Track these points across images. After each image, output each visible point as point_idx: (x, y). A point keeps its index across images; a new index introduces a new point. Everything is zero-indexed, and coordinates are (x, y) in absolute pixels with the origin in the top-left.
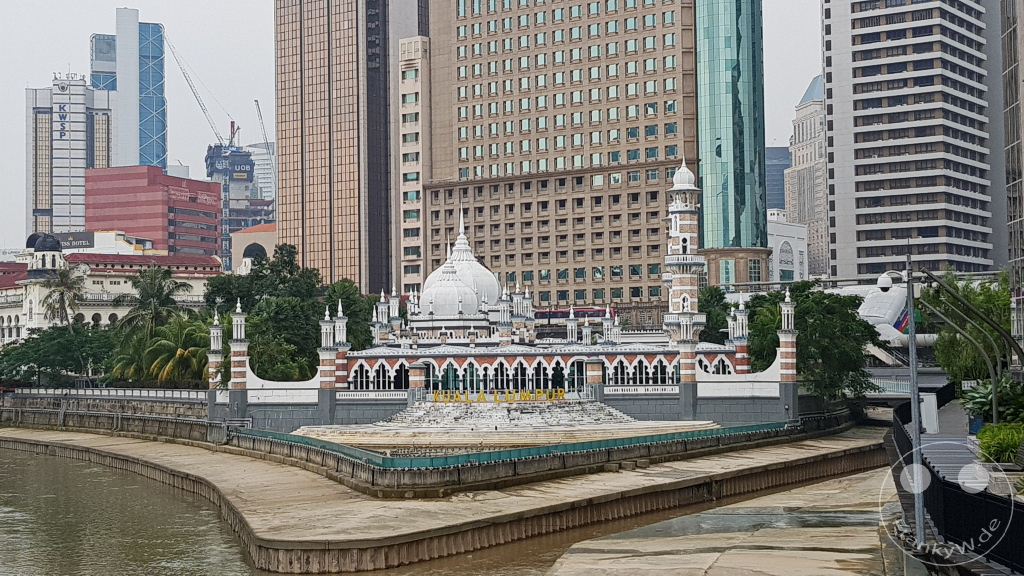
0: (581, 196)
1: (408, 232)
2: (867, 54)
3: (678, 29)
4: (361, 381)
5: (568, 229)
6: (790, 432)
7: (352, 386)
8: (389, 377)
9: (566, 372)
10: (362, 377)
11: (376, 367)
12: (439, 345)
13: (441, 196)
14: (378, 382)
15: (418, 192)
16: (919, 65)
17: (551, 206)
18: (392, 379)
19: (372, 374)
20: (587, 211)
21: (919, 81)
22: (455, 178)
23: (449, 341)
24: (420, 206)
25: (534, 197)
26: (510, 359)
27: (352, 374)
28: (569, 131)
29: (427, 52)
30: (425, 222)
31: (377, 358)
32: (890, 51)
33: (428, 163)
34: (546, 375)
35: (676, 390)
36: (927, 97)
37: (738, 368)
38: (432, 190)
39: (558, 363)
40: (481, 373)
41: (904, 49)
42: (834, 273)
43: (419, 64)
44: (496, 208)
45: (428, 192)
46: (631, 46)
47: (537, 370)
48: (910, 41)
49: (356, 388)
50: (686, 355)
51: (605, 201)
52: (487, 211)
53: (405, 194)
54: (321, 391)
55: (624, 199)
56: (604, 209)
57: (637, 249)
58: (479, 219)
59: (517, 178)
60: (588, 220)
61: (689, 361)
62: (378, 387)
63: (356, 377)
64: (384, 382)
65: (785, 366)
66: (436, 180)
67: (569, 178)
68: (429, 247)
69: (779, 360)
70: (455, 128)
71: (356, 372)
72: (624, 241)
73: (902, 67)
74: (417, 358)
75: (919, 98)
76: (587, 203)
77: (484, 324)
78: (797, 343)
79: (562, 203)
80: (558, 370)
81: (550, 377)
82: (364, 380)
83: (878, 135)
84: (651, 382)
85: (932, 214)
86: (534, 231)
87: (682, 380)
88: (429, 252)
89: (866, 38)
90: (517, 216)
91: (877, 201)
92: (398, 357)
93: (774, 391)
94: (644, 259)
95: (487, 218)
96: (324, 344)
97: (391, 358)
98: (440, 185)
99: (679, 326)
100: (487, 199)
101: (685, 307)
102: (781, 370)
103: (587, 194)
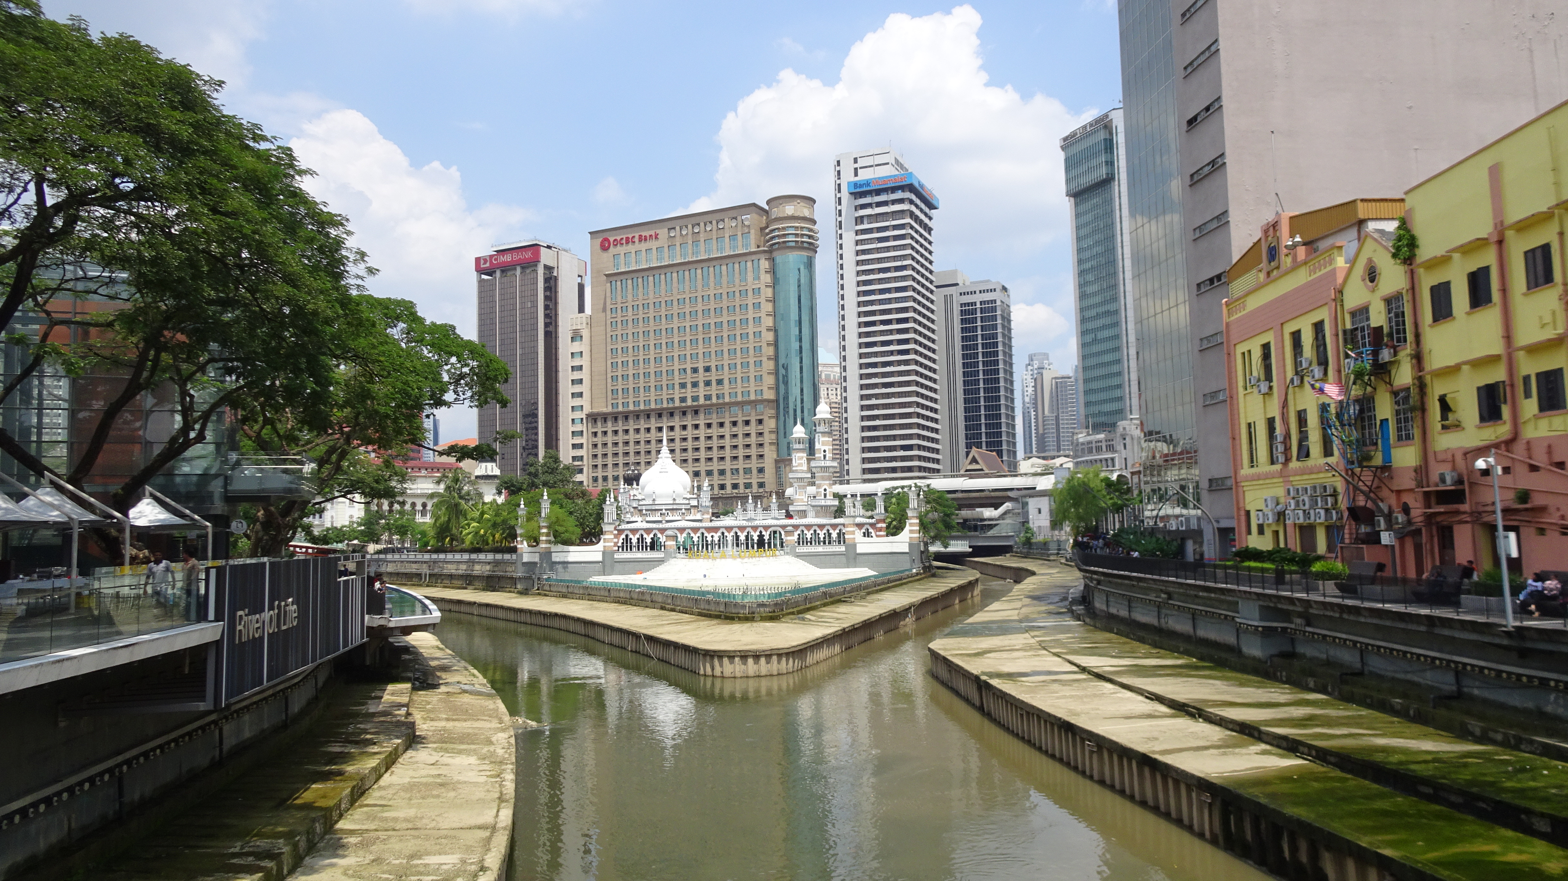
0: (697, 422)
1: (575, 446)
2: (868, 334)
6: (917, 574)
7: (620, 549)
8: (646, 543)
9: (766, 538)
10: (627, 543)
12: (679, 521)
13: (599, 422)
14: (639, 547)
15: (582, 419)
16: (900, 342)
17: (677, 429)
18: (649, 545)
19: (634, 541)
20: (702, 432)
21: (900, 352)
22: (609, 410)
23: (686, 519)
24: (584, 429)
26: (729, 530)
27: (621, 541)
29: (590, 324)
30: (587, 439)
31: (638, 530)
32: (882, 333)
33: (589, 400)
34: (753, 540)
35: (843, 549)
36: (906, 363)
37: (878, 534)
38: (593, 417)
39: (761, 532)
40: (709, 539)
41: (891, 332)
42: (848, 474)
43: (584, 333)
45: (590, 419)
47: (747, 537)
48: (895, 326)
49: (622, 550)
51: (714, 427)
54: (604, 553)
55: (727, 425)
56: (714, 431)
57: (735, 458)
59: (653, 410)
62: (638, 550)
63: (623, 543)
64: (642, 547)
65: (911, 531)
66: (595, 410)
67: (689, 411)
68: (590, 456)
69: (907, 528)
70: (609, 376)
71: (623, 540)
72: (728, 453)
73: (890, 343)
74: (669, 530)
76: (702, 427)
77: (688, 507)
78: (919, 517)
79: (685, 427)
80: (761, 536)
81: (756, 542)
82: (629, 545)
83: (875, 386)
84: (821, 544)
85: (910, 437)
87: (847, 542)
89: (867, 324)
91: (874, 428)
92: (654, 530)
93: (905, 549)
94: (741, 464)
95: (632, 437)
96: (606, 520)
97: (648, 531)
98: (598, 414)
99: (822, 506)
100: (631, 425)
101: (825, 495)
102: (910, 534)
103: (701, 421)
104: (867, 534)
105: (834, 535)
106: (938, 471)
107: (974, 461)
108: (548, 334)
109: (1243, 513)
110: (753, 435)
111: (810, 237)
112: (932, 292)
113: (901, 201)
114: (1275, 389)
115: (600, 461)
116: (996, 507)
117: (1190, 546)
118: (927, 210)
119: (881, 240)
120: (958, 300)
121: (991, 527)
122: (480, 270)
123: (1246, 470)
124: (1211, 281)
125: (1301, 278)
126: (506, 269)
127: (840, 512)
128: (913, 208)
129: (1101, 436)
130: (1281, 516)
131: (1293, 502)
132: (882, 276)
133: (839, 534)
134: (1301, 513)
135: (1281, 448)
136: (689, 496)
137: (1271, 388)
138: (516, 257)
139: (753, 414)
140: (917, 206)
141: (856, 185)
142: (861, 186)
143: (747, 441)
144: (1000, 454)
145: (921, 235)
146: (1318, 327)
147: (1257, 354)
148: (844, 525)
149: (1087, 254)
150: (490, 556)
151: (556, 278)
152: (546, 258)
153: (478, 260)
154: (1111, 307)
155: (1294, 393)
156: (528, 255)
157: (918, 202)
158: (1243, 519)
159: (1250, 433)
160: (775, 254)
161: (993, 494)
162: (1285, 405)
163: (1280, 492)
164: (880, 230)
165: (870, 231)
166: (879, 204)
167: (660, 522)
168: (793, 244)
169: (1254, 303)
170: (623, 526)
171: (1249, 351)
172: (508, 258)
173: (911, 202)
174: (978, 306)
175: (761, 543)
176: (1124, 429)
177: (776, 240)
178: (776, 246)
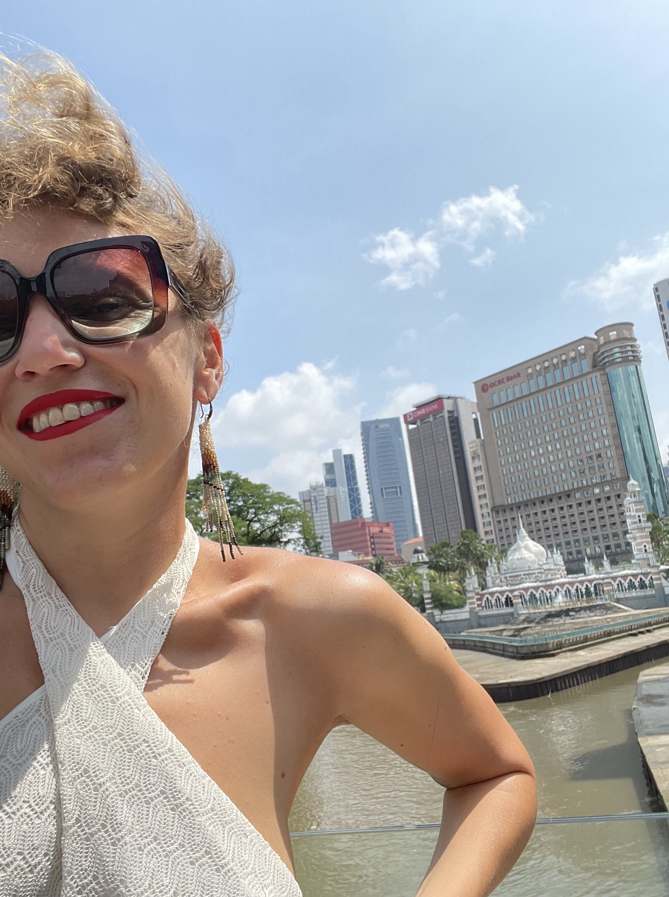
0: (571, 503)
1: (487, 533)
3: (606, 416)
4: (489, 605)
5: (567, 520)
7: (484, 608)
8: (502, 602)
9: (592, 589)
10: (488, 603)
11: (495, 597)
13: (500, 513)
14: (497, 605)
15: (488, 513)
17: (557, 511)
18: (504, 603)
19: (493, 602)
20: (575, 510)
22: (506, 503)
24: (490, 519)
25: (547, 507)
26: (562, 586)
27: (484, 603)
28: (559, 473)
29: (483, 445)
30: (494, 527)
31: (494, 593)
33: (491, 498)
34: (581, 592)
35: (654, 592)
38: (496, 510)
39: (587, 586)
40: (548, 595)
43: (480, 452)
45: (494, 512)
46: (583, 428)
47: (577, 590)
49: (486, 609)
50: (655, 574)
51: (584, 505)
53: (482, 514)
54: (470, 612)
55: (593, 502)
56: (584, 508)
59: (537, 499)
60: (576, 515)
61: (657, 576)
62: (498, 607)
63: (486, 604)
64: (500, 604)
66: (496, 506)
67: (563, 495)
68: (498, 538)
70: (502, 479)
71: (485, 601)
72: (597, 523)
74: (513, 591)
76: (574, 506)
77: (542, 570)
79: (562, 508)
80: (587, 588)
81: (584, 592)
86: (550, 524)
87: (655, 587)
90: (540, 517)
92: (504, 592)
94: (609, 531)
98: (499, 507)
99: (644, 559)
100: (524, 512)
101: (646, 550)
103: (574, 502)
105: (647, 582)
110: (615, 507)
111: (632, 351)
122: (407, 423)
138: (428, 409)
139: (612, 491)
151: (457, 418)
152: (448, 405)
156: (435, 407)
160: (607, 370)
168: (621, 360)
170: (486, 591)
172: (423, 411)
177: (606, 360)
178: (608, 364)
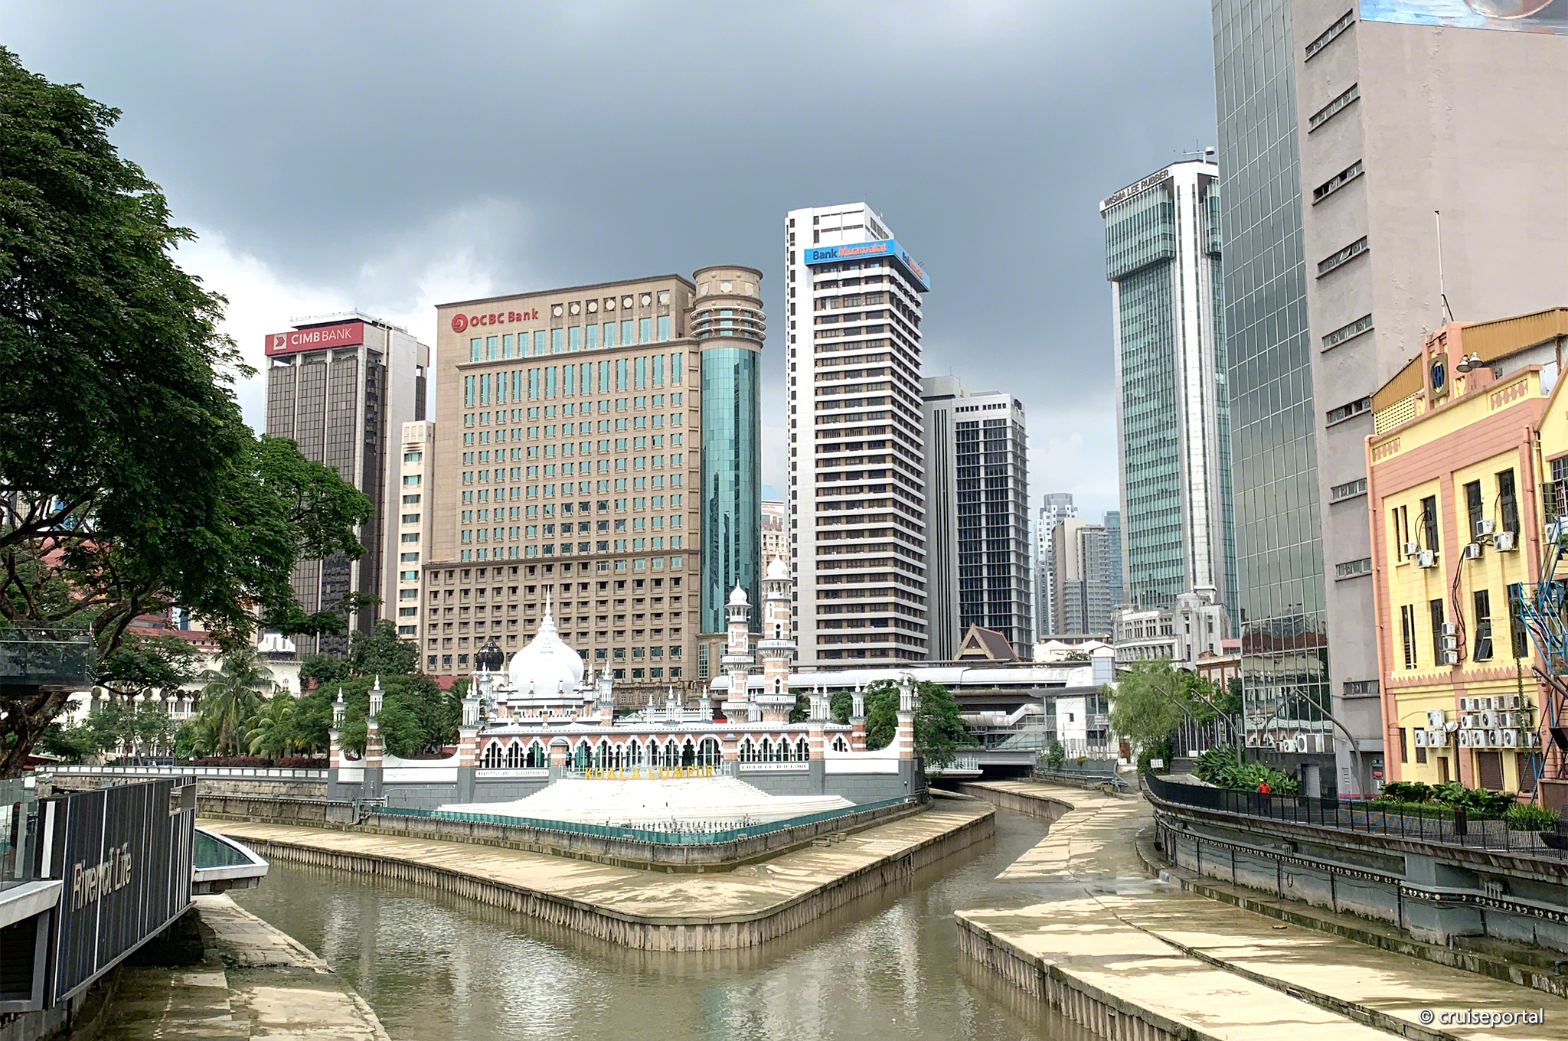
0: (586, 581)
1: (405, 611)
2: (828, 462)
4: (492, 759)
5: (573, 611)
6: (910, 806)
7: (484, 764)
8: (522, 755)
9: (696, 749)
10: (493, 755)
11: (509, 745)
12: (569, 723)
13: (441, 576)
14: (511, 760)
15: (416, 572)
16: (873, 474)
17: (556, 590)
18: (525, 757)
19: (505, 752)
20: (592, 595)
21: (873, 488)
22: (457, 559)
23: (579, 720)
24: (418, 586)
26: (643, 737)
27: (485, 752)
29: (432, 436)
30: (423, 602)
31: (510, 736)
32: (848, 460)
33: (428, 544)
34: (676, 752)
35: (805, 766)
36: (881, 502)
37: (855, 746)
38: (433, 570)
39: (689, 741)
41: (860, 459)
43: (423, 448)
44: (499, 590)
45: (428, 572)
47: (668, 747)
48: (866, 452)
49: (487, 766)
50: (816, 733)
51: (610, 587)
52: (489, 592)
53: (403, 573)
54: (460, 769)
55: (629, 585)
56: (609, 594)
58: (480, 600)
59: (521, 562)
60: (592, 604)
61: (819, 739)
62: (510, 765)
63: (488, 756)
64: (516, 760)
65: (904, 744)
66: (436, 560)
67: (575, 563)
68: (426, 626)
69: (897, 738)
70: (459, 511)
71: (488, 750)
72: (628, 624)
73: (858, 475)
74: (552, 736)
75: (872, 503)
77: (581, 703)
78: (914, 723)
79: (567, 587)
80: (688, 747)
81: (681, 754)
82: (496, 758)
83: (837, 534)
84: (775, 759)
85: (884, 606)
87: (811, 756)
88: (426, 632)
89: (828, 448)
91: (835, 594)
92: (532, 736)
93: (893, 767)
94: (646, 642)
95: (488, 599)
96: (465, 722)
97: (525, 737)
98: (441, 566)
99: (772, 705)
100: (489, 581)
101: (777, 689)
102: (899, 748)
103: (592, 577)
104: (839, 746)
105: (793, 747)
106: (922, 655)
107: (973, 643)
108: (369, 448)
109: (1395, 731)
110: (666, 600)
111: (753, 324)
112: (918, 405)
113: (878, 278)
114: (1442, 562)
115: (439, 633)
116: (1010, 709)
117: (1314, 778)
118: (913, 292)
119: (848, 331)
120: (955, 418)
121: (1003, 738)
122: (272, 355)
123: (1399, 671)
124: (1347, 408)
125: (1482, 410)
126: (311, 355)
127: (798, 713)
128: (893, 288)
129: (1154, 614)
130: (1453, 736)
131: (1469, 719)
132: (849, 381)
133: (799, 746)
134: (1481, 734)
135: (1452, 643)
136: (581, 687)
137: (1435, 559)
138: (327, 336)
139: (667, 570)
140: (900, 286)
141: (815, 253)
142: (823, 256)
143: (658, 608)
144: (1008, 632)
145: (905, 327)
146: (1506, 480)
147: (1415, 512)
148: (807, 733)
149: (1136, 360)
150: (287, 773)
151: (385, 369)
152: (372, 339)
153: (269, 339)
154: (1169, 434)
155: (1470, 567)
156: (345, 333)
157: (901, 280)
158: (1396, 740)
159: (1405, 621)
160: (704, 347)
161: (1004, 691)
162: (1456, 583)
163: (1450, 704)
164: (848, 317)
165: (835, 318)
166: (847, 282)
167: (540, 724)
168: (730, 334)
169: (1410, 442)
170: (489, 731)
171: (1404, 507)
172: (314, 337)
173: (892, 280)
174: (981, 426)
175: (688, 757)
176: (1187, 604)
177: (706, 327)
178: (706, 336)
